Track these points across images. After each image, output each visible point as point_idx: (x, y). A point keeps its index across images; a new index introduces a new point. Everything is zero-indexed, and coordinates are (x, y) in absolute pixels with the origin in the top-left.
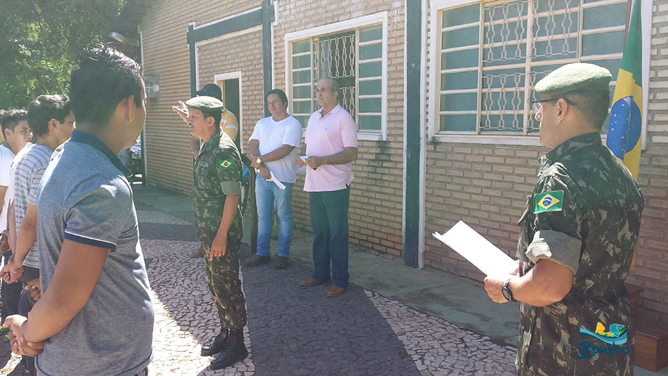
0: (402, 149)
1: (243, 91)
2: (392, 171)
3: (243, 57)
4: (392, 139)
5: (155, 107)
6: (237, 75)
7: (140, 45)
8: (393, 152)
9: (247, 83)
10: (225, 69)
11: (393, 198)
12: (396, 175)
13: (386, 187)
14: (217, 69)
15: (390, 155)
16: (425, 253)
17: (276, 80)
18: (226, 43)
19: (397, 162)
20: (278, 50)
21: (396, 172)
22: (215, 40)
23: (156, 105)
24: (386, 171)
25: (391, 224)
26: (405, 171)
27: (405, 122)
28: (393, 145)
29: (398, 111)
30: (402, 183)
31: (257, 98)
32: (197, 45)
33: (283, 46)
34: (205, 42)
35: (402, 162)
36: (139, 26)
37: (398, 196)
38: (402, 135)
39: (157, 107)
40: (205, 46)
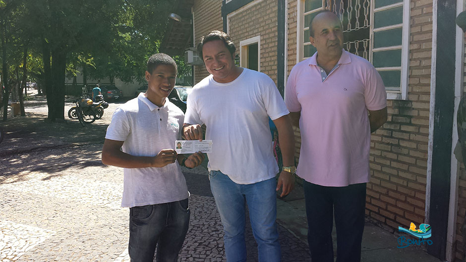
0: (428, 110)
1: (261, 54)
2: (412, 137)
3: (262, 22)
4: (413, 98)
5: (201, 72)
6: (257, 39)
7: (192, 23)
8: (415, 113)
9: (265, 46)
10: (248, 36)
11: (414, 169)
12: (418, 142)
13: (405, 155)
14: (242, 36)
15: (411, 117)
16: (455, 244)
17: (289, 40)
18: (250, 11)
19: (420, 126)
20: (292, 10)
21: (419, 138)
22: (241, 10)
23: (202, 71)
24: (406, 136)
25: (409, 200)
26: (431, 137)
27: (433, 76)
28: (415, 105)
29: (424, 63)
30: (426, 152)
31: (272, 59)
32: (228, 17)
33: (296, 6)
34: (234, 14)
35: (427, 127)
36: (192, 8)
37: (420, 167)
38: (428, 94)
39: (203, 72)
40: (234, 17)
